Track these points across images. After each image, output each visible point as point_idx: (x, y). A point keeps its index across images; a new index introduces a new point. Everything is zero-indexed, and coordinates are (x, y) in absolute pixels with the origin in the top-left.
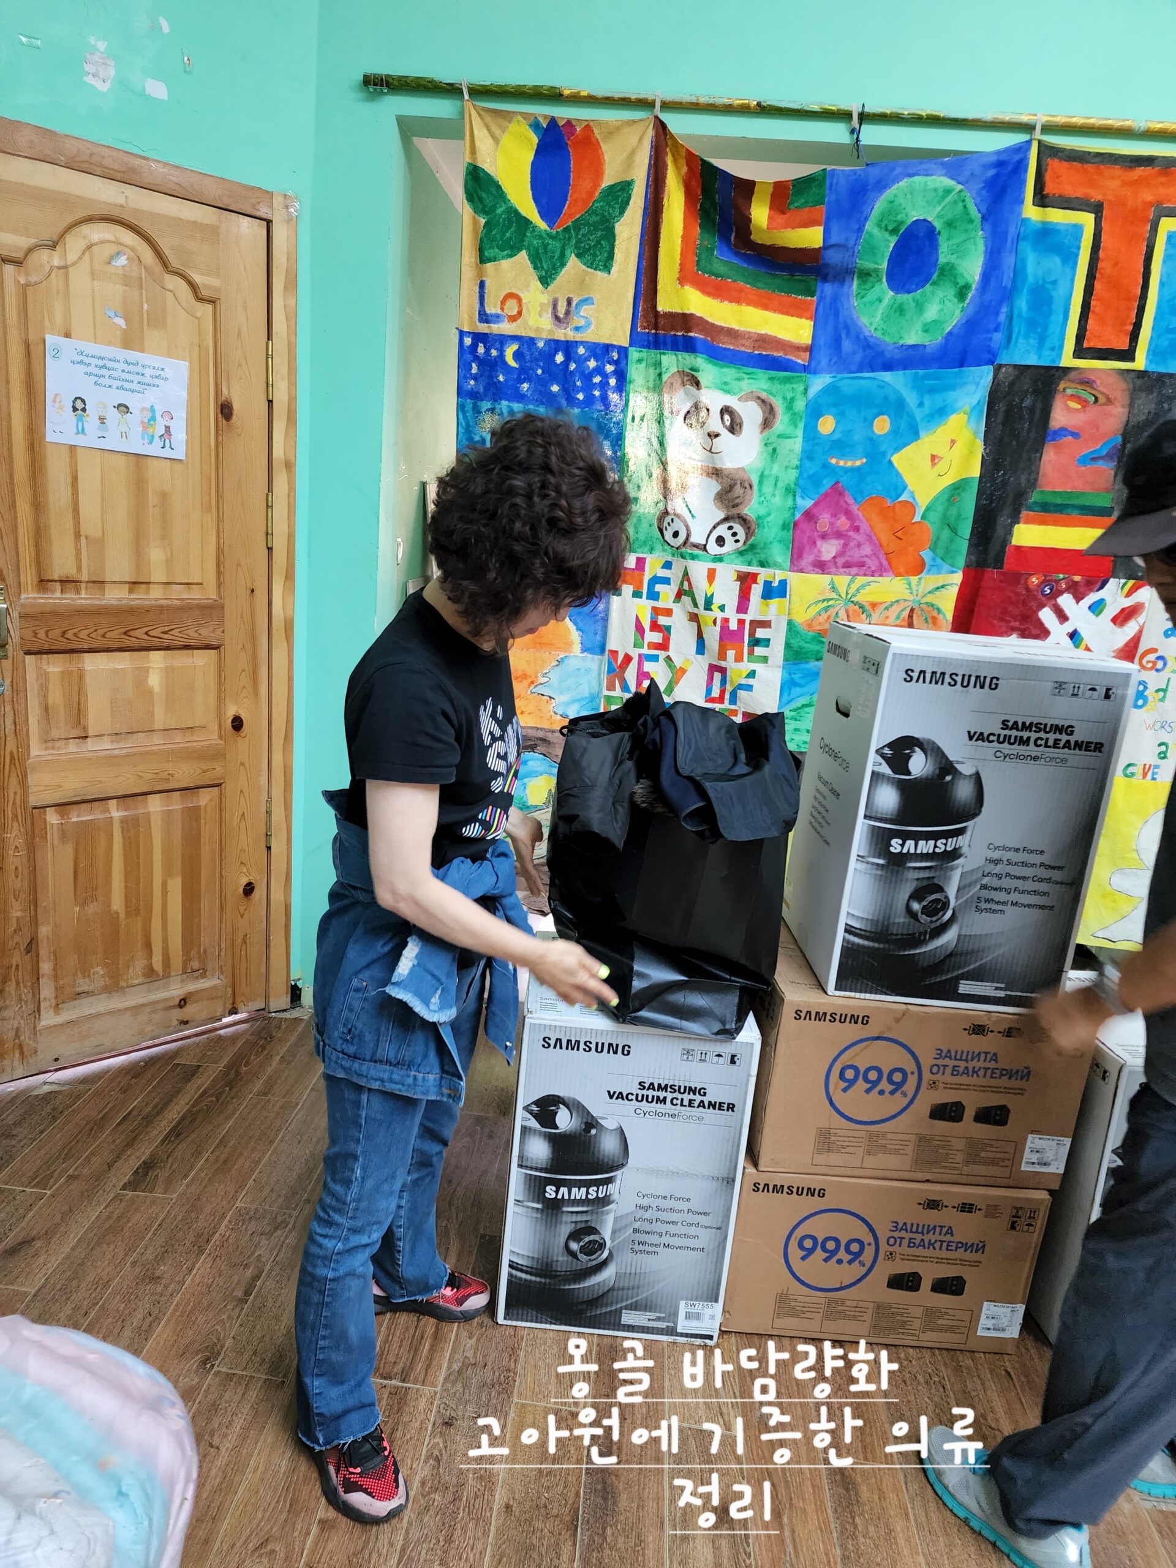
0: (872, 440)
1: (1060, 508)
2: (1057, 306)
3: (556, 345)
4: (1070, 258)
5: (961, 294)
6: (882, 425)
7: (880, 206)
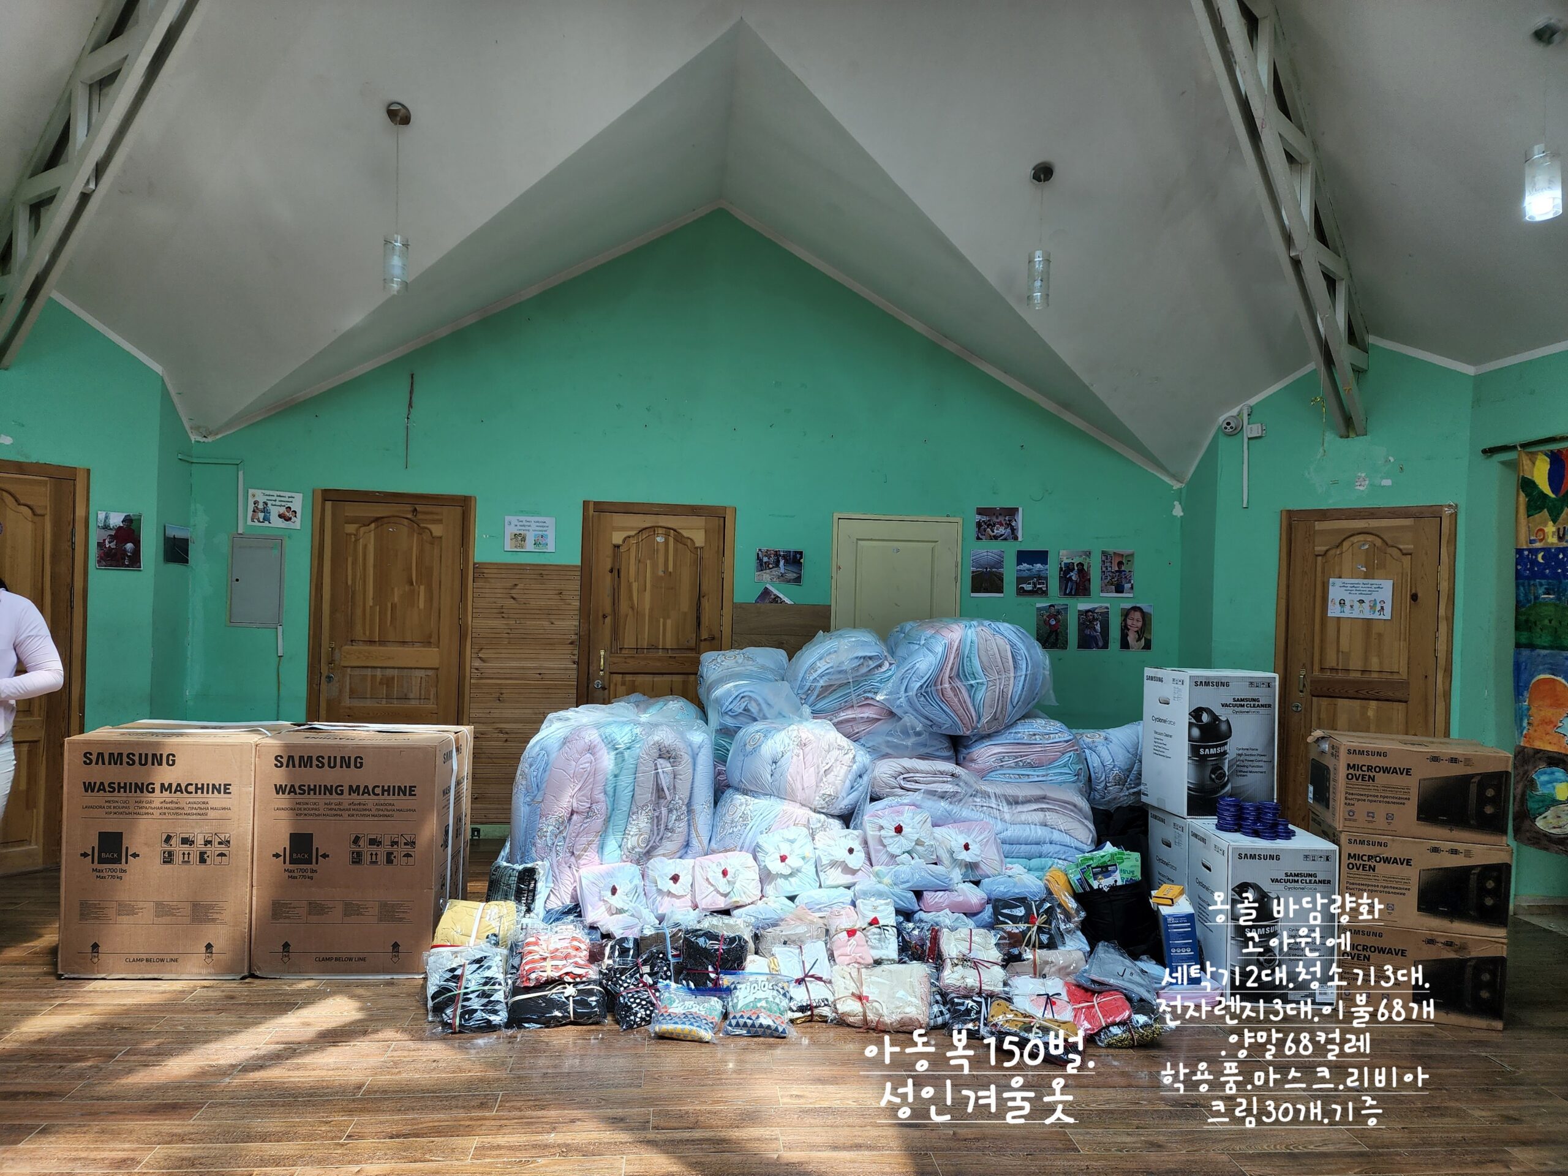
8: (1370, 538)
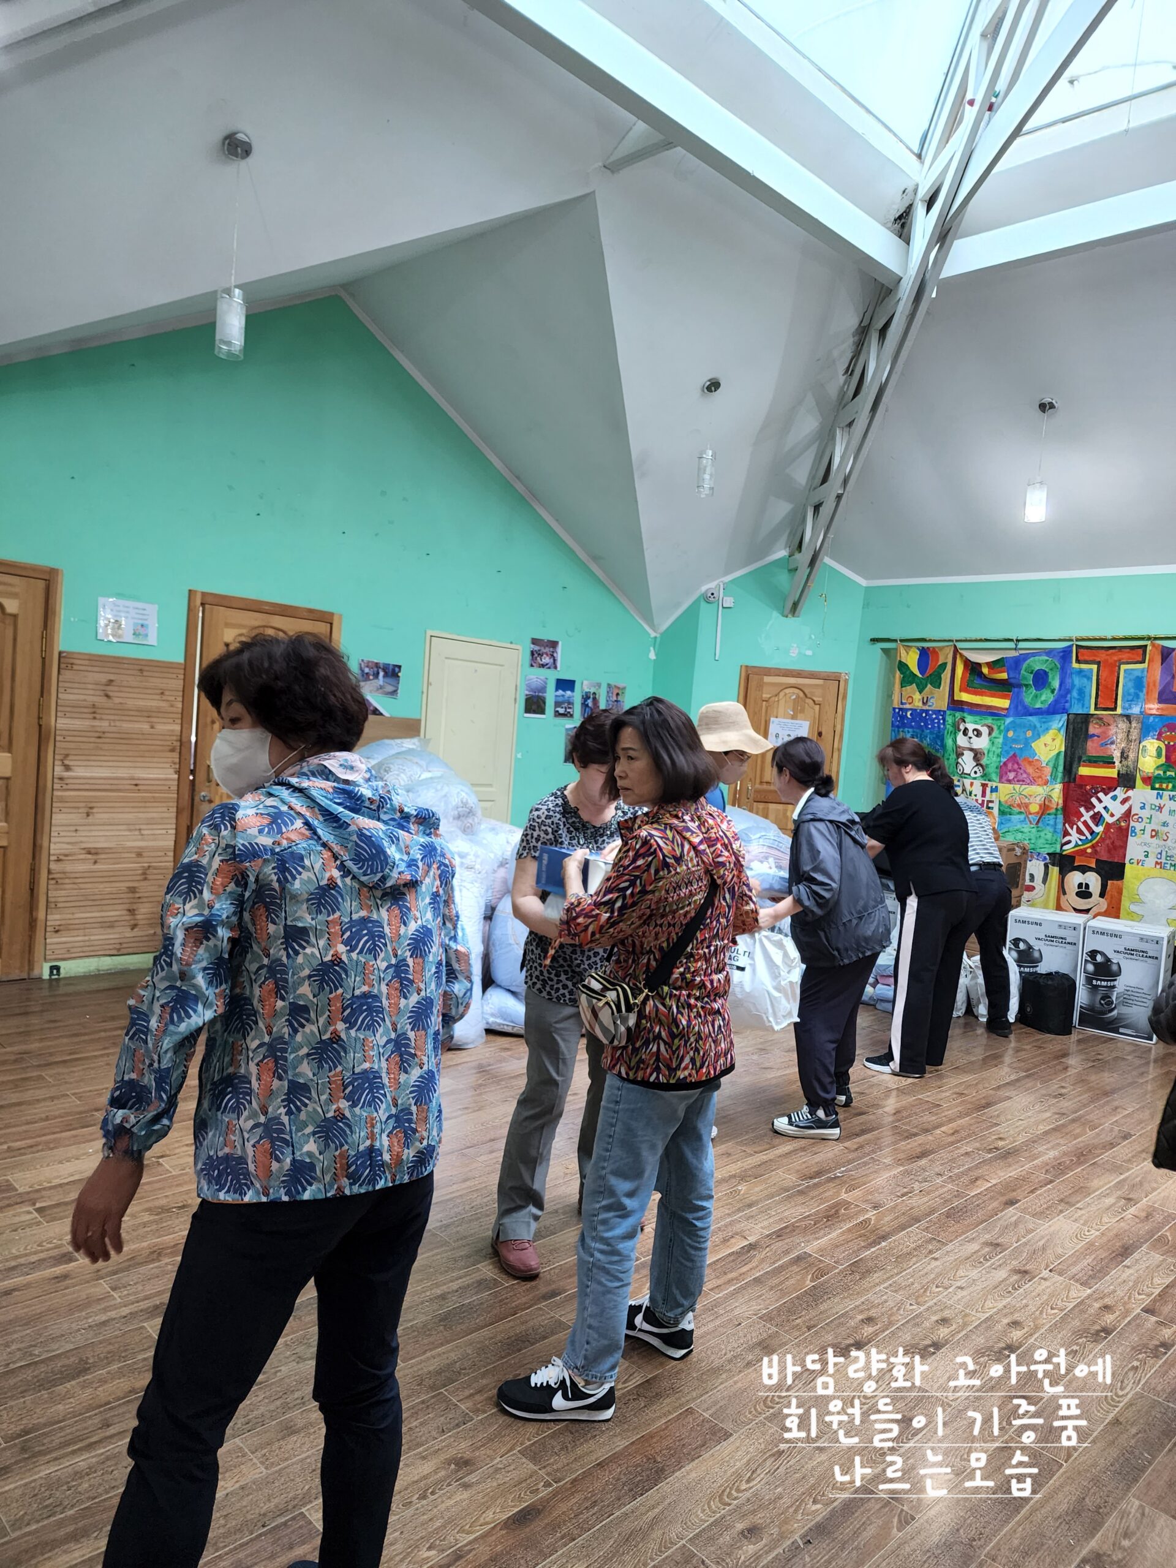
0: (1026, 739)
1: (1095, 762)
2: (1087, 694)
3: (923, 711)
4: (1090, 679)
5: (1053, 691)
6: (1029, 734)
7: (1025, 666)
8: (797, 691)
